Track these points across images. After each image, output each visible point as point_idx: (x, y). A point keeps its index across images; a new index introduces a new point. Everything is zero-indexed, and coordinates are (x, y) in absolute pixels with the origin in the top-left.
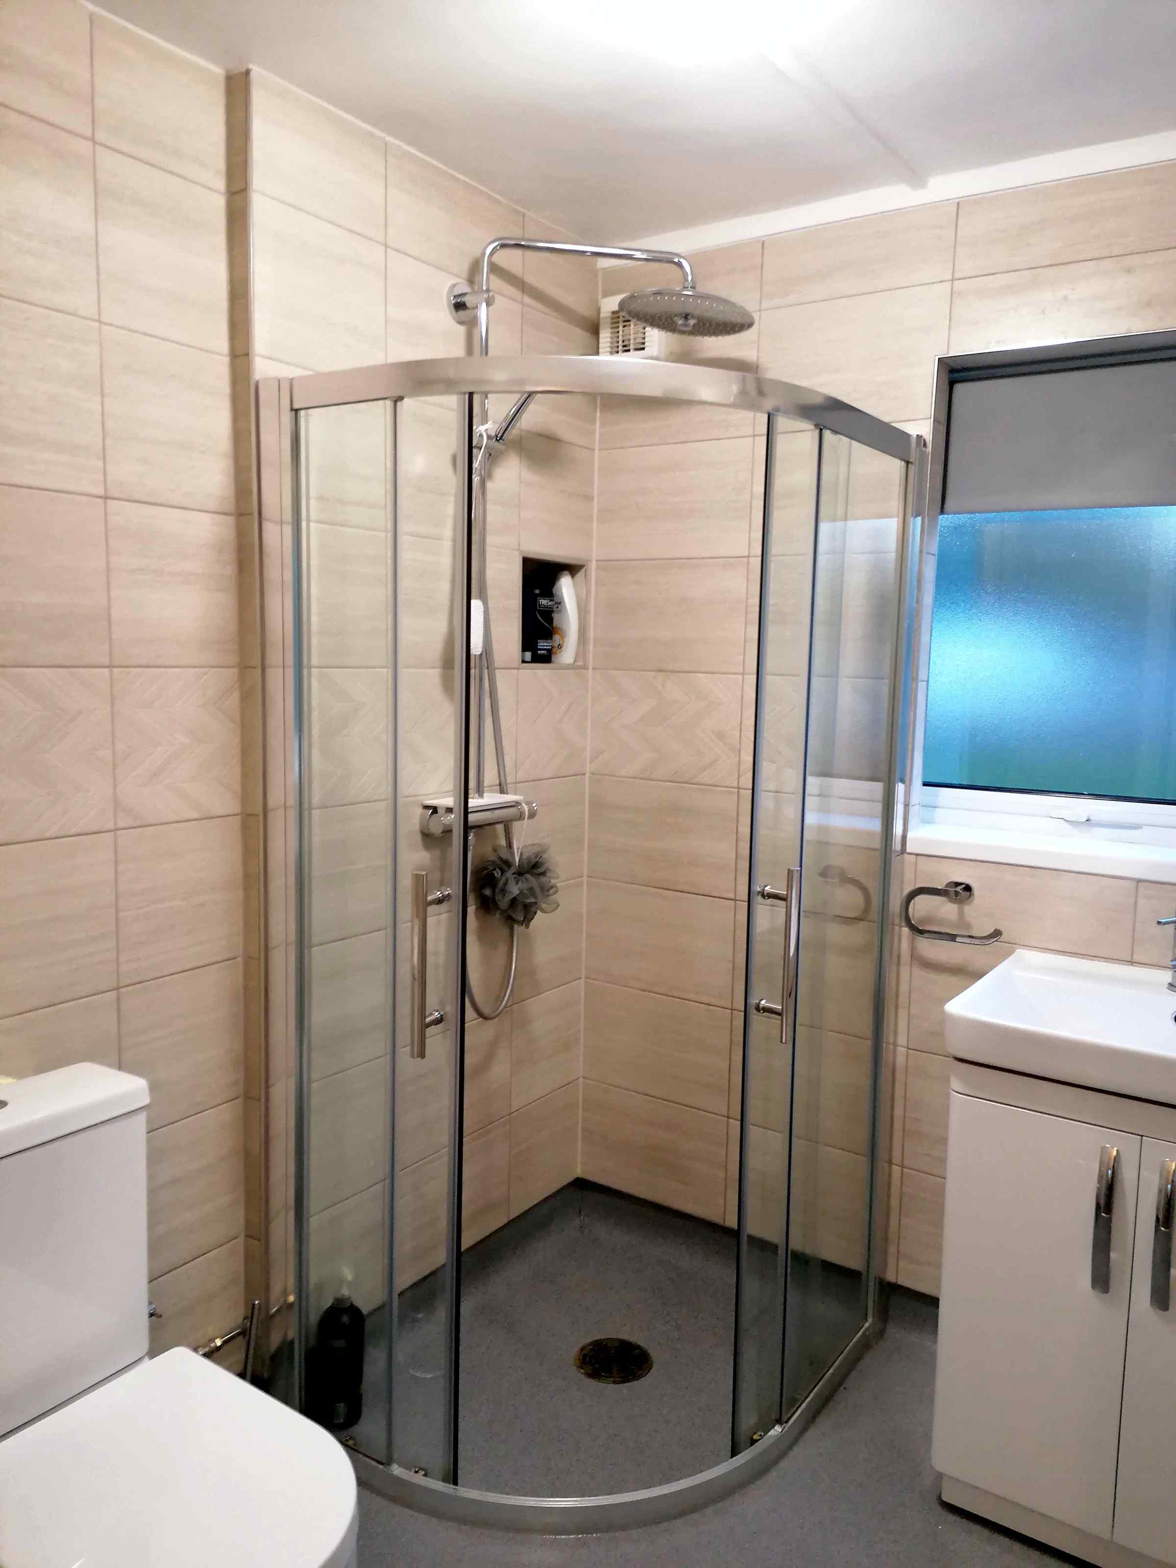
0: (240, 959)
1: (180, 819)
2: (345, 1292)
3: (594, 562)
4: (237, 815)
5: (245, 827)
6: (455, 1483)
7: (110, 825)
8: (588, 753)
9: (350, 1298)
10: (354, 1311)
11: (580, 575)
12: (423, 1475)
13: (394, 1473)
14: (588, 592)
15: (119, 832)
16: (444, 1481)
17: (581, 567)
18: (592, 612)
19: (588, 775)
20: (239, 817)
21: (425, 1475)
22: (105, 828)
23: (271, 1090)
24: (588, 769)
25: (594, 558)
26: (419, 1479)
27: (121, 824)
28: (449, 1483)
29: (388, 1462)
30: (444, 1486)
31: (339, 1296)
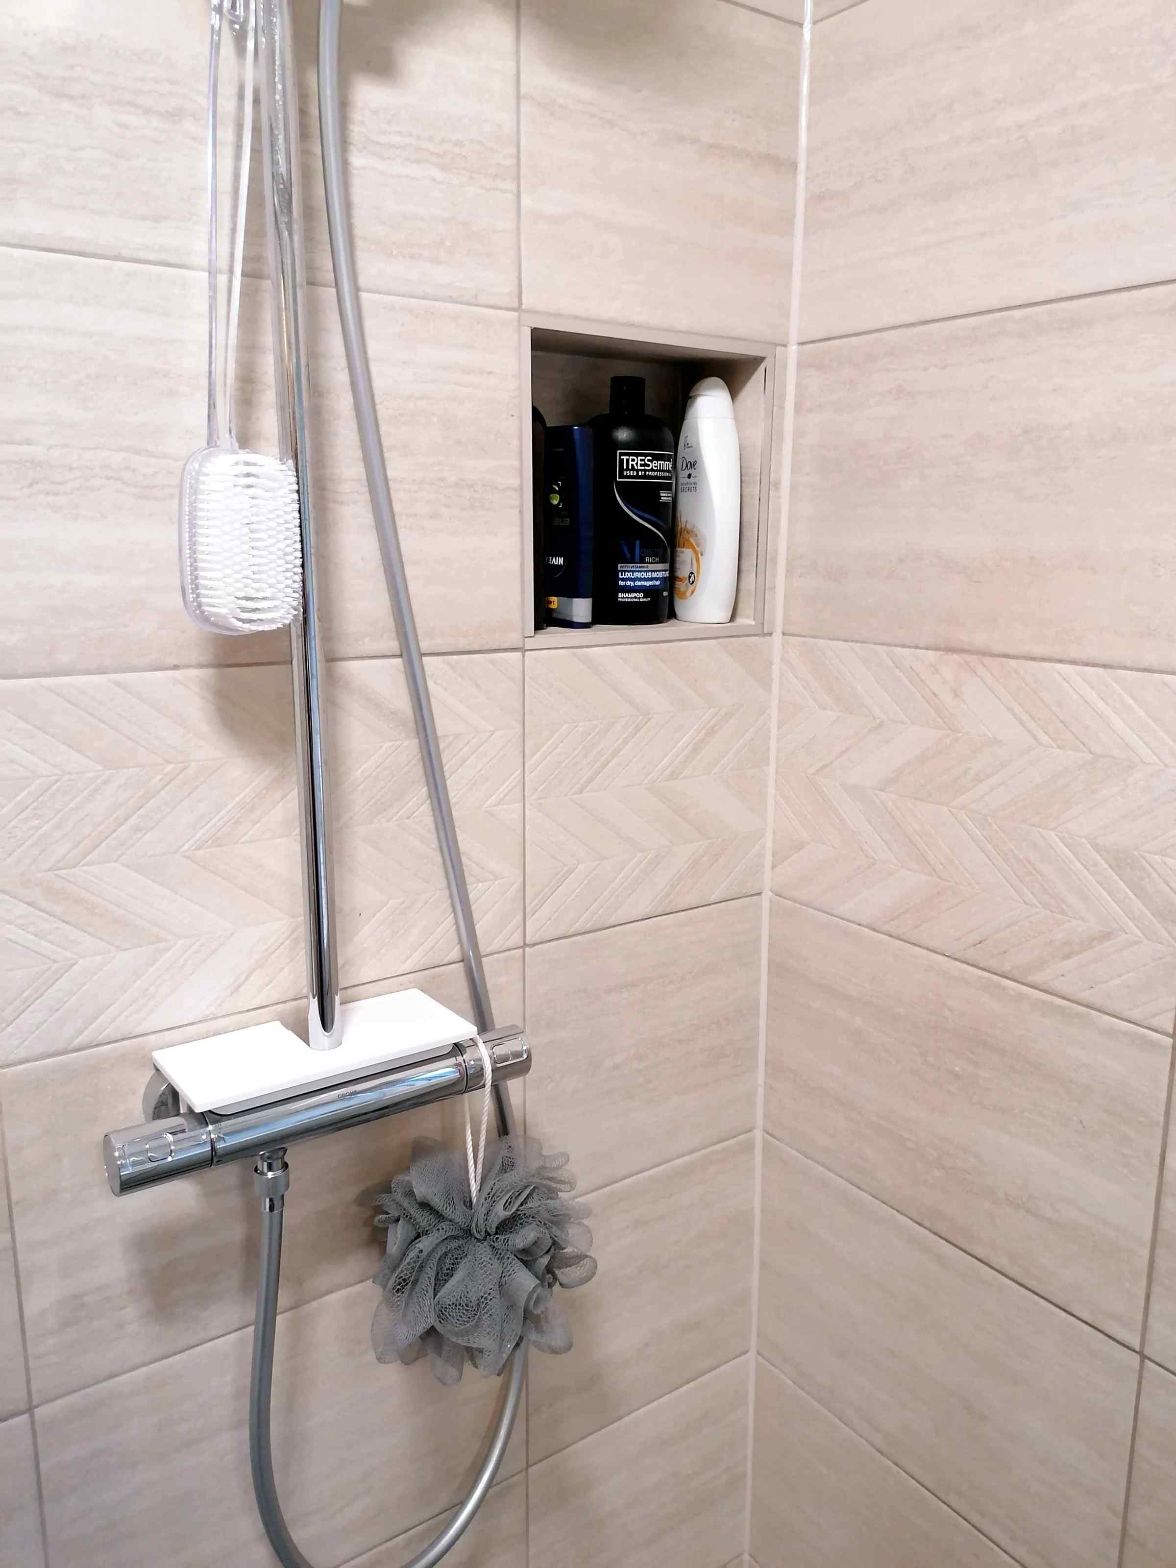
3: (793, 348)
8: (769, 841)
11: (753, 388)
14: (773, 435)
17: (756, 361)
18: (785, 484)
19: (767, 894)
24: (767, 881)
25: (794, 337)
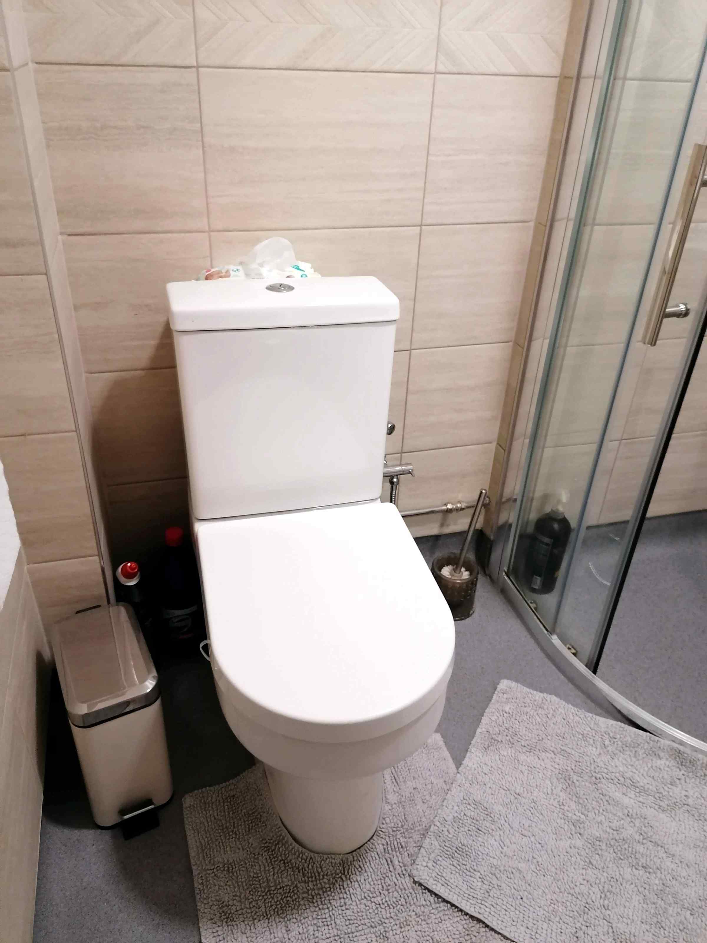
0: (532, 224)
1: (498, 73)
2: (561, 509)
4: (556, 77)
5: (561, 90)
6: (595, 672)
7: (431, 68)
9: (563, 513)
10: (564, 522)
12: (573, 654)
13: (553, 641)
15: (438, 76)
16: (586, 666)
20: (558, 79)
21: (574, 654)
22: (425, 70)
23: (533, 343)
26: (568, 655)
27: (441, 68)
28: (589, 669)
29: (551, 632)
30: (586, 670)
31: (554, 509)
